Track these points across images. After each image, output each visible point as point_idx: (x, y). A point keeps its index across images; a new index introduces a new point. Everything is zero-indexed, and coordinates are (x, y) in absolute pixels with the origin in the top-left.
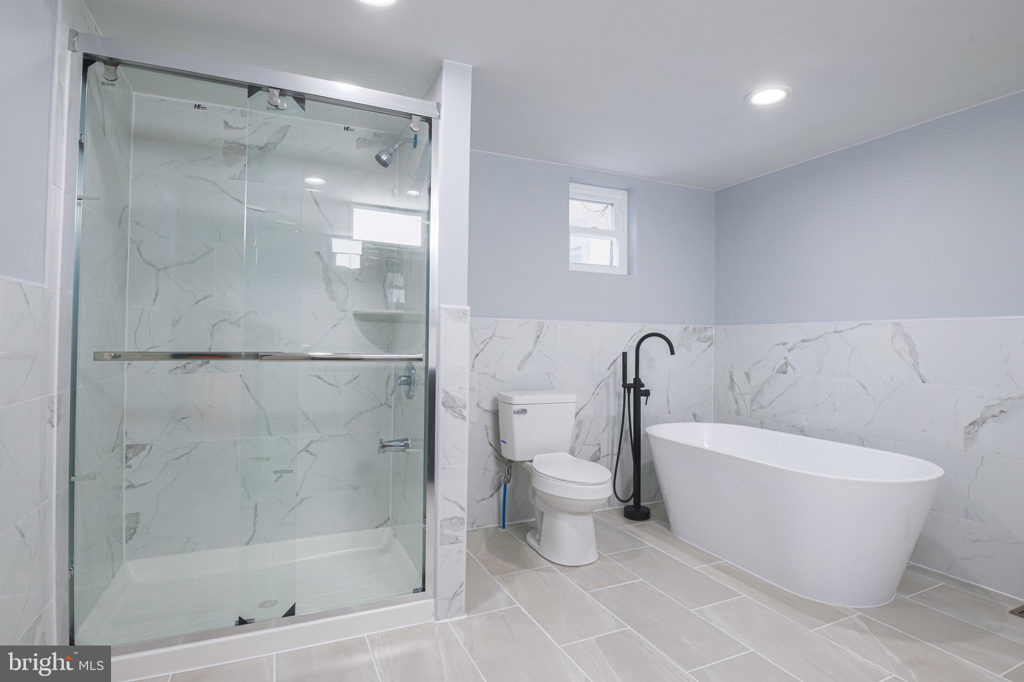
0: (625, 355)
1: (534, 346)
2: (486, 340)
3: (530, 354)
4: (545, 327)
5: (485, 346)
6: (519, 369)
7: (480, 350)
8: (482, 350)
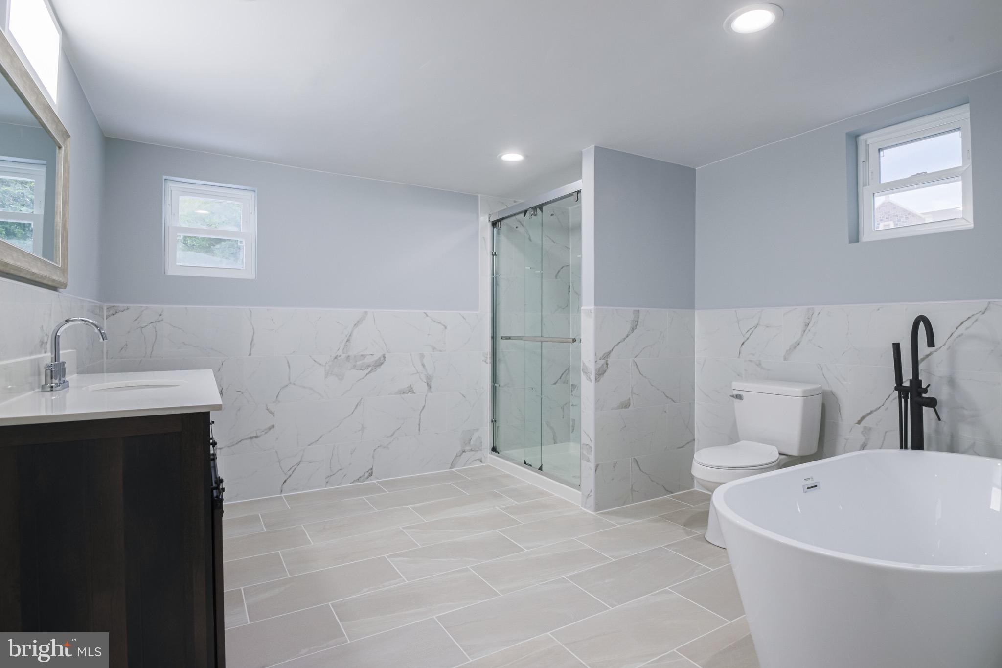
0: (897, 347)
1: (802, 335)
2: (751, 329)
3: (797, 344)
4: (816, 314)
5: (750, 335)
6: (785, 359)
7: (746, 339)
8: (748, 339)
